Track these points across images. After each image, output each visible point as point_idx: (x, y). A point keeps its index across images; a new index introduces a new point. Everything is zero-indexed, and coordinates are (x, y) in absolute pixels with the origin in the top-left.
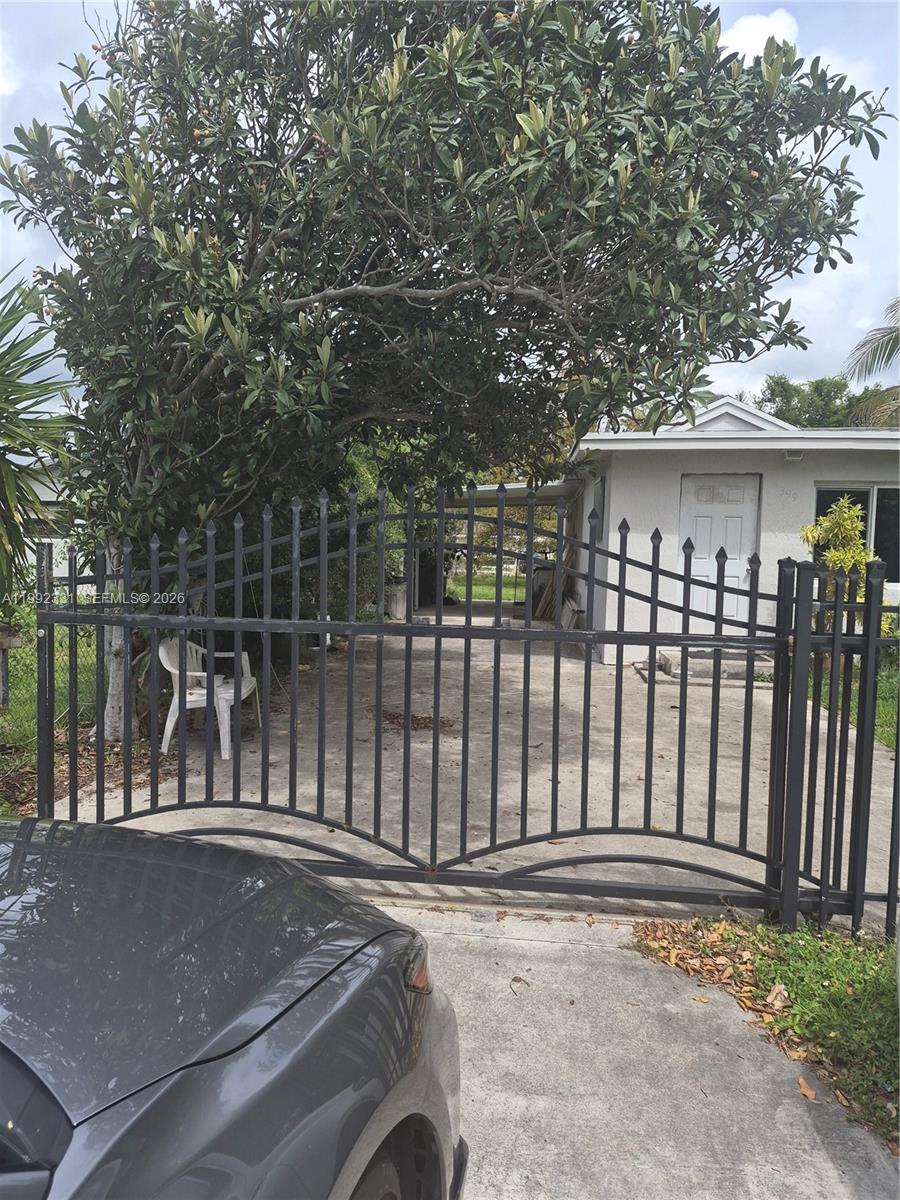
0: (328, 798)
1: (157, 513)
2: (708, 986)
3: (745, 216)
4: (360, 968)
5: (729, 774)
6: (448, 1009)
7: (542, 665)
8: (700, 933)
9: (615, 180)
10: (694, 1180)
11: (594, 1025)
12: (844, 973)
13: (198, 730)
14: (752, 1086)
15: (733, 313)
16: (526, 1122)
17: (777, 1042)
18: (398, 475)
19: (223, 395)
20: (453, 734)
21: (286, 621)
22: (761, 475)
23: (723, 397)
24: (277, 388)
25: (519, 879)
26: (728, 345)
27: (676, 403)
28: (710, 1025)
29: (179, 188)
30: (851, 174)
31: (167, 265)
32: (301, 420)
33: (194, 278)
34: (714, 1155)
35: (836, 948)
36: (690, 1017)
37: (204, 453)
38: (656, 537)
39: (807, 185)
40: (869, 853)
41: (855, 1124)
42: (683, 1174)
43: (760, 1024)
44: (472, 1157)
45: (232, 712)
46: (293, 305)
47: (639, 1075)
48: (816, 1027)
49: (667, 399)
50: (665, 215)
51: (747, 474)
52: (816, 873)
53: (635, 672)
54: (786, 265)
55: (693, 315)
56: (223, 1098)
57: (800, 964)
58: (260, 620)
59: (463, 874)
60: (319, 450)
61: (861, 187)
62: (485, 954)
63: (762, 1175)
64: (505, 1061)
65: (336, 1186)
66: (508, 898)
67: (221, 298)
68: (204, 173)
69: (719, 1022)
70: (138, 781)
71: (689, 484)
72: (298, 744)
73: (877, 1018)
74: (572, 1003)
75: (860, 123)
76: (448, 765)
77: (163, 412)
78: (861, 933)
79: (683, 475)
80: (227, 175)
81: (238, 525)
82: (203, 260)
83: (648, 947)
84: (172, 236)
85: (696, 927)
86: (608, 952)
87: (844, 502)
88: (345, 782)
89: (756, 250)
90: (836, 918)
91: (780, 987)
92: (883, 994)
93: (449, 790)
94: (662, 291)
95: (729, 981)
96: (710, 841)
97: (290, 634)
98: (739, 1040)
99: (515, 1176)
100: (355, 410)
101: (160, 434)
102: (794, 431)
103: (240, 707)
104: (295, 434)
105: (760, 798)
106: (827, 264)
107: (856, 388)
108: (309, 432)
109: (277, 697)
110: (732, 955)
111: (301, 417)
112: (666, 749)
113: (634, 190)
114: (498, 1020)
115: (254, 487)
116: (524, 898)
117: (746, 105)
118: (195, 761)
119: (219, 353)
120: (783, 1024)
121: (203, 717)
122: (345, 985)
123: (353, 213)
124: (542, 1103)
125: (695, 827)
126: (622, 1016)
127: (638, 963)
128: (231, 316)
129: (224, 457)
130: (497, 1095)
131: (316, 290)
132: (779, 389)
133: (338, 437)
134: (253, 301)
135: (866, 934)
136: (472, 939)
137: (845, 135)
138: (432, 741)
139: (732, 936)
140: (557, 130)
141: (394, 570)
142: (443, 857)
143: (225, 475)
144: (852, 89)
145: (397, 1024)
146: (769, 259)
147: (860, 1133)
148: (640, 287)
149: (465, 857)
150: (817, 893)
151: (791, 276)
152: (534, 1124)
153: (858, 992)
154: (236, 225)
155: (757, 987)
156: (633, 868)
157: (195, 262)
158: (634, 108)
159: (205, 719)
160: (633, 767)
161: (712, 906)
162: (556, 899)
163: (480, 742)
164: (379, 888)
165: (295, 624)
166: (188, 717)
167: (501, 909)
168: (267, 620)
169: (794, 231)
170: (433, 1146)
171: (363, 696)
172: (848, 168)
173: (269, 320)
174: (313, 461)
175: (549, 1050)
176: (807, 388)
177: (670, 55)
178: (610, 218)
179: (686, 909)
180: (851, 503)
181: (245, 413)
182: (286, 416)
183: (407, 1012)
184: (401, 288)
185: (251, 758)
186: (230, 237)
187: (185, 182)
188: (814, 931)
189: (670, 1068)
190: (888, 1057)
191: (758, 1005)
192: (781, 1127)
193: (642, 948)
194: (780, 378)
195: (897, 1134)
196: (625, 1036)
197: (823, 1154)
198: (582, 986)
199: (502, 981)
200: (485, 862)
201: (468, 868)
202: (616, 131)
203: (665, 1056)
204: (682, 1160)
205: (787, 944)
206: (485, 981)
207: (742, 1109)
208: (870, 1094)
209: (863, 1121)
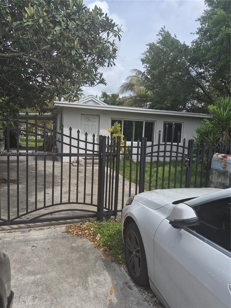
2: (83, 238)
3: (91, 49)
5: (89, 186)
8: (82, 226)
9: (56, 33)
10: (76, 284)
11: (54, 254)
12: (112, 229)
14: (91, 259)
15: (88, 74)
16: (33, 282)
17: (97, 248)
22: (99, 116)
23: (91, 95)
25: (35, 220)
26: (90, 82)
27: (74, 95)
28: (83, 247)
30: (115, 44)
34: (82, 277)
35: (111, 224)
36: (78, 246)
38: (71, 129)
39: (106, 45)
41: (113, 262)
42: (74, 284)
43: (94, 244)
47: (65, 263)
48: (106, 242)
49: (72, 94)
50: (69, 45)
51: (96, 115)
52: (107, 207)
54: (102, 64)
57: (103, 229)
59: (18, 221)
61: (117, 48)
62: (24, 241)
63: (92, 279)
64: (29, 268)
66: (32, 226)
69: (85, 246)
71: (83, 117)
73: (118, 238)
74: (48, 249)
75: (116, 32)
76: (16, 192)
78: (116, 219)
79: (81, 114)
83: (69, 231)
85: (81, 224)
86: (59, 235)
87: (117, 123)
89: (95, 59)
90: (112, 217)
91: (99, 235)
92: (119, 232)
93: (16, 199)
94: (70, 65)
95: (88, 236)
96: (84, 203)
98: (90, 249)
99: (30, 297)
102: (106, 105)
106: (110, 65)
107: (121, 96)
110: (89, 229)
113: (60, 37)
114: (27, 258)
116: (37, 225)
117: (89, 21)
120: (99, 243)
124: (39, 276)
125: (81, 200)
126: (62, 250)
127: (66, 236)
130: (26, 277)
132: (105, 95)
135: (118, 219)
136: (21, 238)
137: (113, 34)
139: (89, 225)
140: (37, 15)
142: (12, 218)
144: (114, 23)
147: (114, 264)
148: (64, 63)
149: (18, 217)
150: (107, 212)
151: (103, 67)
152: (36, 282)
153: (115, 233)
155: (94, 236)
156: (66, 213)
161: (85, 219)
162: (46, 224)
163: (22, 186)
167: (30, 229)
169: (103, 55)
172: (115, 42)
175: (41, 262)
176: (110, 96)
177: (70, 2)
178: (54, 43)
179: (79, 220)
188: (107, 220)
189: (72, 259)
190: (120, 246)
191: (94, 240)
192: (97, 267)
193: (68, 232)
194: (105, 93)
195: (121, 262)
196: (62, 254)
197: (106, 270)
198: (51, 244)
199: (29, 248)
200: (25, 217)
201: (21, 220)
202: (56, 19)
203: (71, 257)
204: (74, 281)
205: (101, 225)
206: (24, 248)
207: (89, 265)
208: (116, 255)
209: (114, 261)
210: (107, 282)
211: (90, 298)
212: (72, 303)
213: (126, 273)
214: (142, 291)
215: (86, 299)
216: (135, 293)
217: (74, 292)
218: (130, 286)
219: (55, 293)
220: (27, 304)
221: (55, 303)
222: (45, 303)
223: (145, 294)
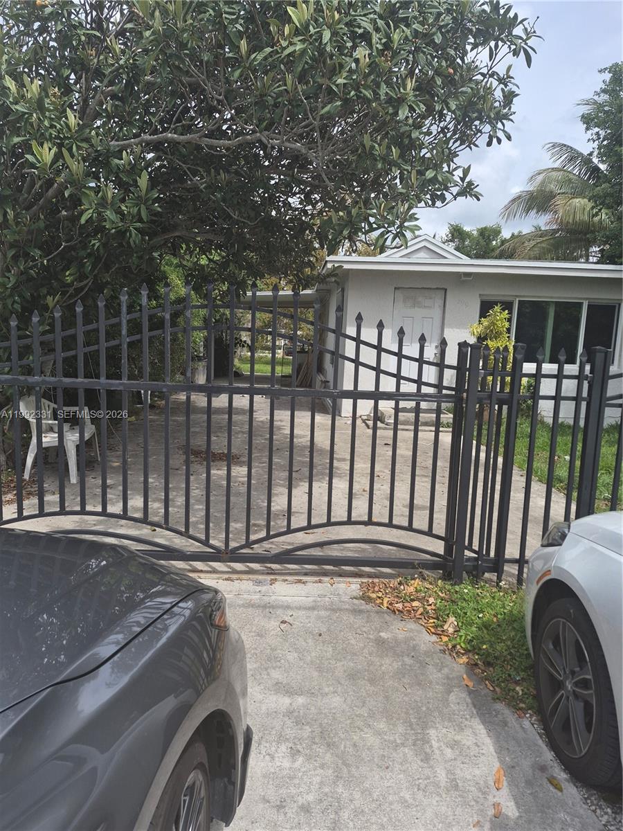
0: (151, 508)
1: (14, 302)
2: (407, 620)
3: (443, 102)
4: (177, 617)
5: (423, 486)
6: (240, 640)
7: (303, 418)
8: (402, 587)
9: (357, 66)
10: (398, 741)
11: (334, 649)
12: (492, 609)
13: (51, 463)
14: (434, 681)
15: (434, 170)
16: (289, 713)
17: (450, 654)
18: (199, 279)
19: (64, 213)
20: (241, 464)
21: (118, 381)
22: (446, 290)
23: (424, 235)
24: (107, 209)
25: (285, 557)
26: (428, 196)
27: (395, 232)
28: (409, 645)
29: (25, 48)
30: (513, 78)
31: (18, 107)
32: (126, 234)
33: (39, 119)
34: (411, 725)
35: (485, 593)
36: (396, 640)
37: (50, 257)
38: (380, 326)
39: (484, 83)
40: (508, 534)
41: (497, 701)
42: (392, 738)
43: (440, 643)
44: (255, 738)
45: (77, 451)
46: (118, 146)
47: (364, 679)
48: (475, 642)
49: (389, 229)
50: (391, 93)
51: (437, 289)
52: (476, 546)
53: (362, 421)
54: (467, 140)
55: (407, 170)
56: (79, 708)
57: (464, 604)
58: (97, 380)
59: (245, 555)
60: (140, 258)
61: (519, 88)
62: (263, 607)
63: (440, 735)
64: (276, 675)
65: (162, 764)
66: (278, 570)
67: (62, 136)
68: (45, 38)
69: (414, 642)
70: (7, 499)
71: (399, 294)
72: (129, 472)
74: (320, 635)
75: (520, 41)
76: (237, 484)
77: (17, 224)
78: (502, 584)
79: (395, 288)
80: (64, 39)
81: (79, 309)
82: (47, 106)
83: (369, 597)
84: (21, 85)
85: (400, 584)
86: (343, 602)
87: (497, 308)
88: (163, 498)
89: (448, 129)
90: (487, 575)
91: (452, 619)
92: (515, 620)
93: (238, 502)
94: (387, 152)
95: (420, 617)
96: (410, 528)
97: (121, 391)
98: (427, 653)
99: (283, 748)
100: (165, 230)
101: (15, 241)
102: (466, 260)
103: (84, 447)
104: (121, 245)
105: (442, 501)
106: (495, 140)
107: (506, 234)
108: (132, 243)
109: (111, 440)
110: (422, 600)
111: (126, 231)
112: (381, 471)
113: (370, 74)
114: (271, 649)
115: (90, 284)
116: (289, 569)
117: (447, 18)
118: (50, 484)
119: (61, 179)
120: (454, 642)
121: (55, 454)
122: (166, 629)
123: (164, 76)
124: (301, 700)
125: (401, 519)
126: (353, 642)
127: (363, 607)
128: (70, 150)
129: (67, 260)
130: (271, 698)
131: (136, 136)
132: (457, 234)
133: (154, 249)
134: (87, 140)
135: (505, 584)
136: (254, 597)
137: (509, 47)
138: (226, 468)
139: (422, 588)
140: (316, 21)
141: (196, 351)
142: (233, 545)
143: (67, 274)
144: (516, 15)
145: (205, 655)
146: (457, 136)
147: (500, 706)
148: (372, 148)
149: (249, 544)
150: (476, 559)
151: (471, 148)
152: (296, 714)
153: (500, 620)
154: (72, 82)
155: (438, 619)
157: (40, 106)
158: (370, 13)
159: (57, 455)
160: (361, 483)
161: (410, 570)
162: (310, 569)
163: (259, 469)
164: (188, 567)
165: (123, 383)
166: (44, 453)
167: (273, 577)
168: (103, 380)
169: (475, 115)
170: (230, 730)
171: (175, 439)
172: (511, 74)
173: (100, 155)
174: (135, 266)
175: (305, 666)
176: (475, 233)
178: (353, 93)
179: (393, 572)
180: (501, 309)
181: (82, 227)
182: (114, 230)
183: (212, 647)
184: (200, 138)
185: (94, 482)
186: (68, 90)
187: (30, 44)
188: (473, 583)
189: (383, 673)
190: (517, 659)
191: (438, 631)
192: (452, 706)
193: (366, 598)
194: (457, 226)
195: (522, 705)
196: (355, 654)
197: (477, 720)
198: (327, 623)
199: (274, 624)
200: (262, 547)
201: (250, 551)
202: (357, 29)
203: (380, 666)
204: (391, 730)
205: (456, 592)
206: (262, 624)
207: (428, 696)
208: (507, 682)
209: (502, 699)
210: (484, 751)
211: (437, 786)
212: (391, 788)
213: (538, 737)
214: (595, 802)
215: (426, 786)
216: (570, 802)
217: (394, 760)
218: (554, 778)
219: (343, 752)
220: (279, 764)
221: (345, 778)
222: (320, 771)
223: (606, 813)
